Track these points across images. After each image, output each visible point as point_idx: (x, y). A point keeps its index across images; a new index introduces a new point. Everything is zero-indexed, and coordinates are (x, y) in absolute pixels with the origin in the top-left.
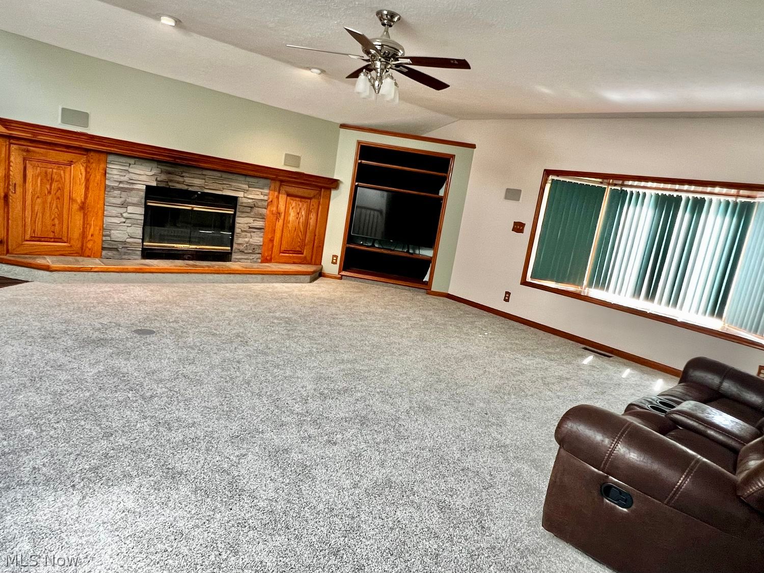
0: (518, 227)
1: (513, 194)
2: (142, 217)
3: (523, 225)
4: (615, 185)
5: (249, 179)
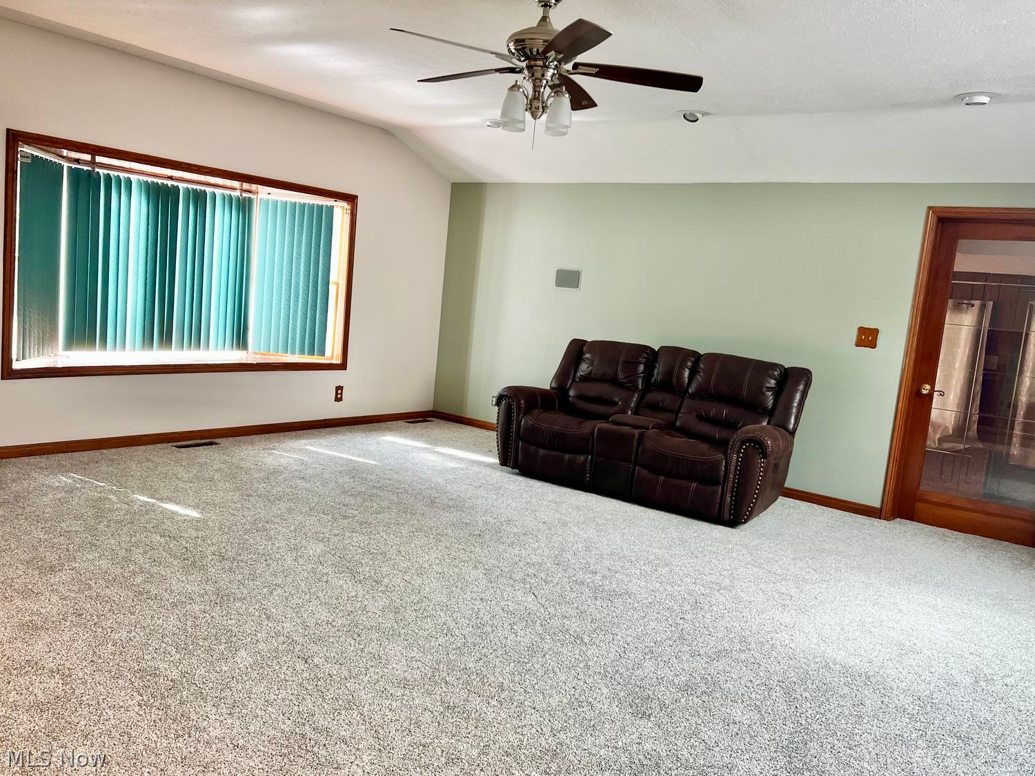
4: (78, 161)
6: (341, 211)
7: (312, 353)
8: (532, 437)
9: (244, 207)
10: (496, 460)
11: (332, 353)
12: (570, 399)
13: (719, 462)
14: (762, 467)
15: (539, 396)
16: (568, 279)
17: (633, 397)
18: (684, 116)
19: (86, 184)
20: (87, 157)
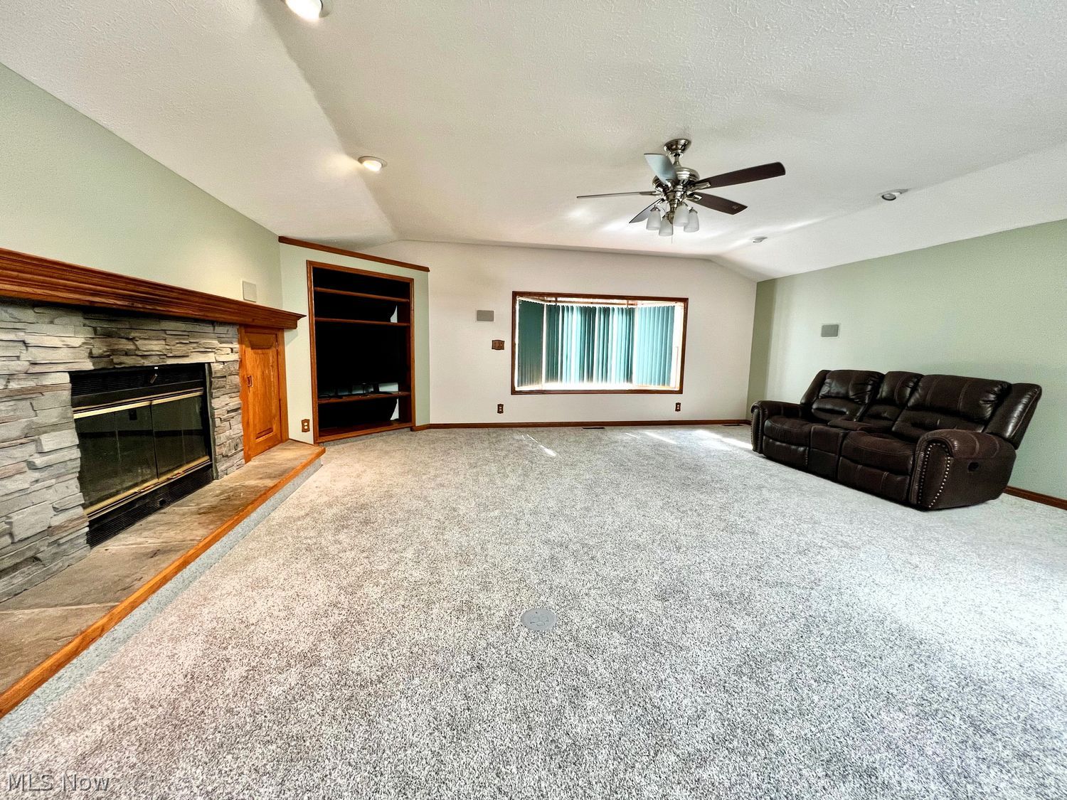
0: (498, 345)
1: (485, 316)
2: (77, 453)
3: (502, 342)
4: (550, 301)
5: (219, 329)
6: (679, 307)
7: (664, 384)
8: (772, 434)
9: (630, 313)
10: (751, 447)
11: (674, 385)
12: (813, 410)
13: (907, 458)
14: (949, 464)
15: (782, 408)
16: (831, 331)
17: (860, 408)
18: (883, 197)
19: (554, 311)
20: (554, 299)
